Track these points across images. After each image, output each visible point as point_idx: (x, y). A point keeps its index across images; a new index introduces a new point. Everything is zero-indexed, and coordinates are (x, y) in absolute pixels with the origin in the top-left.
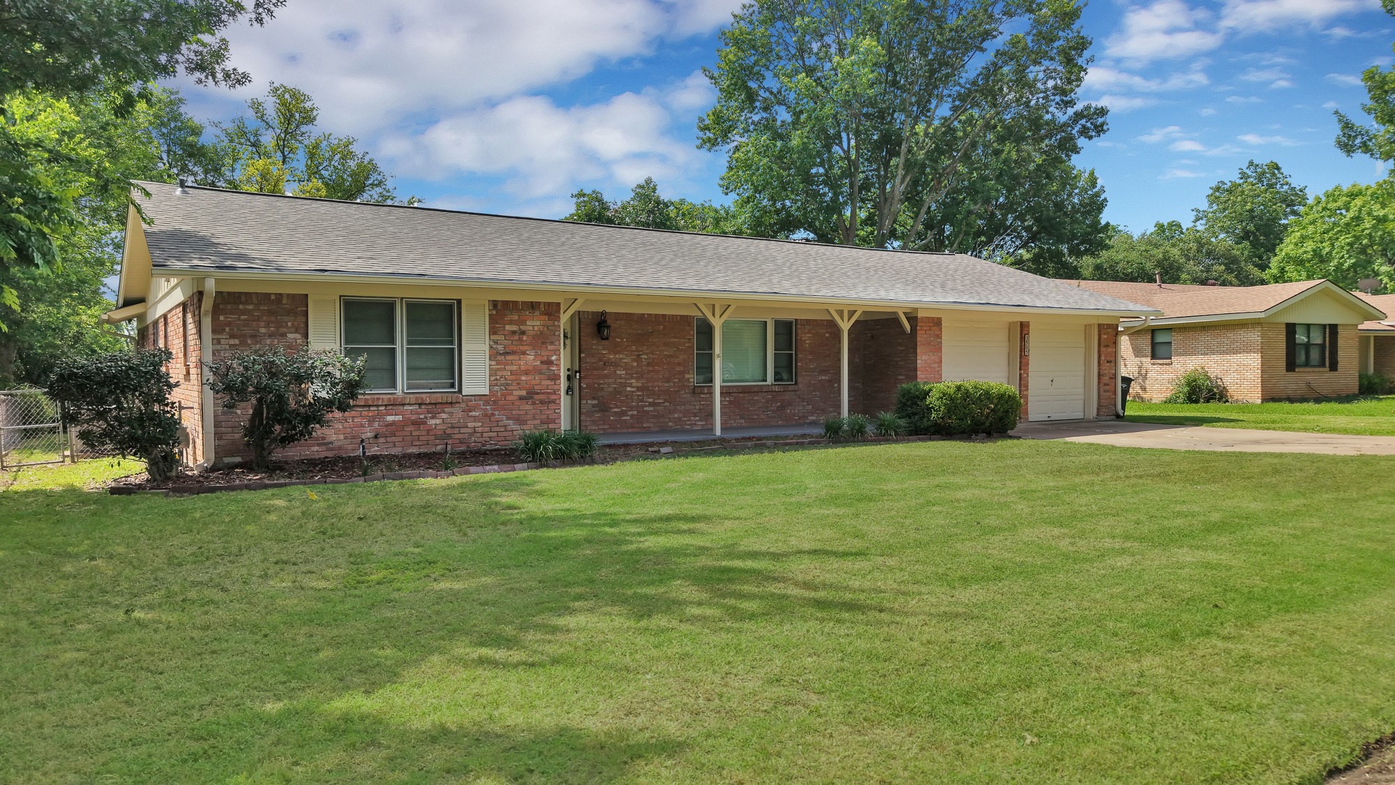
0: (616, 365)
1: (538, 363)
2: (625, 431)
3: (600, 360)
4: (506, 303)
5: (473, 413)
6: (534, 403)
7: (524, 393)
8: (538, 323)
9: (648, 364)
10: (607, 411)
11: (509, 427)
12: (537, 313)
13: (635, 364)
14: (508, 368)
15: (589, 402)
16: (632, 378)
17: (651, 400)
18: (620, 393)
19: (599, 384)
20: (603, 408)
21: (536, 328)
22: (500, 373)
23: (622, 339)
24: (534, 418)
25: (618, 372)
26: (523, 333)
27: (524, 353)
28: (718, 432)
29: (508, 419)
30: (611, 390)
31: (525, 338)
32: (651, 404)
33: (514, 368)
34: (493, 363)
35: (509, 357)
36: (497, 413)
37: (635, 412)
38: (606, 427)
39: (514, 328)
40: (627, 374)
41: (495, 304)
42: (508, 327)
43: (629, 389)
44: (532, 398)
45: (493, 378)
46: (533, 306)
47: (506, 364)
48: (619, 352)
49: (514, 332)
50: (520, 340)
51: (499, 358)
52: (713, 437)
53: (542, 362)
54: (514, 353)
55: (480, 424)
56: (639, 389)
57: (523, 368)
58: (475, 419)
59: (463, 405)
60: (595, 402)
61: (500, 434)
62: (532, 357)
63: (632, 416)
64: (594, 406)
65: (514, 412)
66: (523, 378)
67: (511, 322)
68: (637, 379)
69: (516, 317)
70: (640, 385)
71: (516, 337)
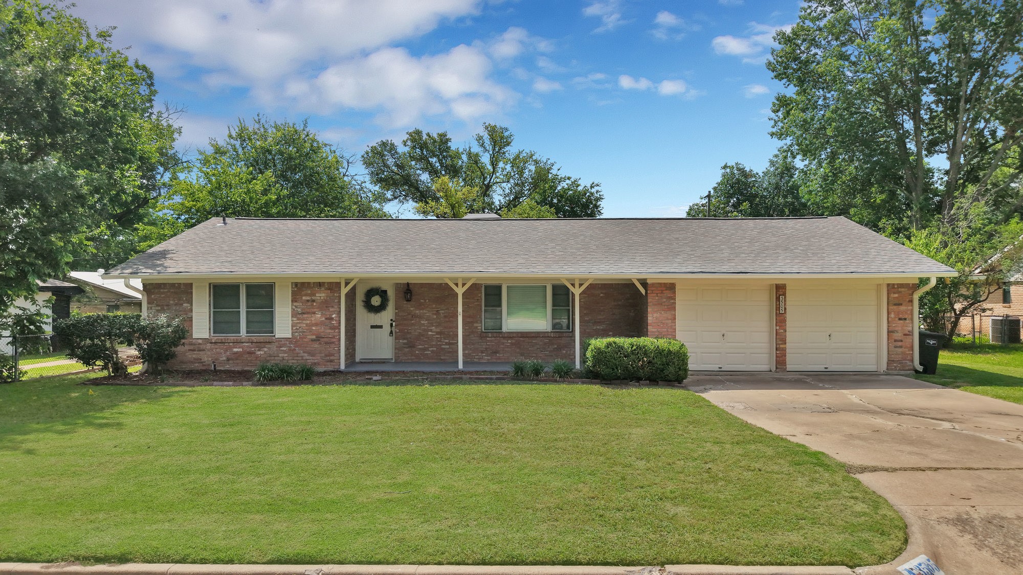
0: (420, 317)
1: (323, 319)
2: (427, 361)
3: (409, 314)
4: (303, 284)
5: (283, 349)
6: (320, 344)
7: (314, 337)
8: (324, 295)
9: (445, 317)
10: (414, 347)
11: (304, 358)
12: (323, 289)
13: (435, 317)
14: (304, 322)
15: (401, 341)
16: (433, 326)
17: (447, 341)
18: (423, 335)
19: (408, 330)
20: (411, 345)
21: (322, 298)
22: (299, 325)
23: (425, 300)
24: (320, 353)
25: (422, 322)
26: (314, 301)
27: (314, 313)
28: (461, 366)
29: (304, 352)
30: (416, 333)
31: (315, 304)
32: (446, 344)
33: (308, 322)
34: (295, 319)
35: (305, 316)
36: (297, 349)
37: (435, 349)
38: (413, 357)
39: (308, 298)
40: (429, 323)
41: (296, 284)
42: (304, 298)
43: (430, 333)
44: (319, 340)
45: (294, 328)
46: (320, 285)
47: (304, 320)
48: (423, 309)
49: (308, 301)
50: (312, 305)
51: (298, 316)
52: (456, 370)
53: (326, 319)
54: (308, 313)
55: (286, 355)
56: (438, 333)
57: (313, 322)
58: (285, 352)
59: (276, 344)
60: (405, 341)
61: (299, 361)
62: (319, 316)
63: (432, 351)
64: (404, 344)
65: (307, 349)
66: (314, 328)
67: (306, 295)
68: (436, 327)
69: (309, 292)
70: (439, 330)
71: (309, 304)
